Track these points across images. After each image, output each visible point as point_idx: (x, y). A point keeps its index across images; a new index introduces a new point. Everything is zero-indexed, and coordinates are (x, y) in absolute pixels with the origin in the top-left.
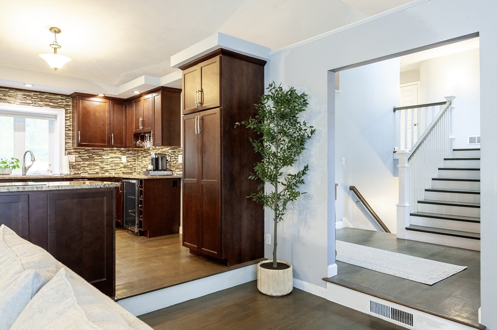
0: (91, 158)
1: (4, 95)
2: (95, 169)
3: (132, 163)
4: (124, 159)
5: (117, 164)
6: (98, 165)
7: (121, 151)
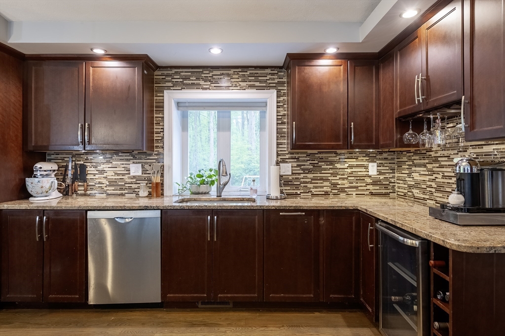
0: (316, 168)
1: (198, 79)
2: (322, 187)
3: (387, 176)
4: (373, 169)
5: (361, 179)
6: (327, 180)
7: (367, 155)
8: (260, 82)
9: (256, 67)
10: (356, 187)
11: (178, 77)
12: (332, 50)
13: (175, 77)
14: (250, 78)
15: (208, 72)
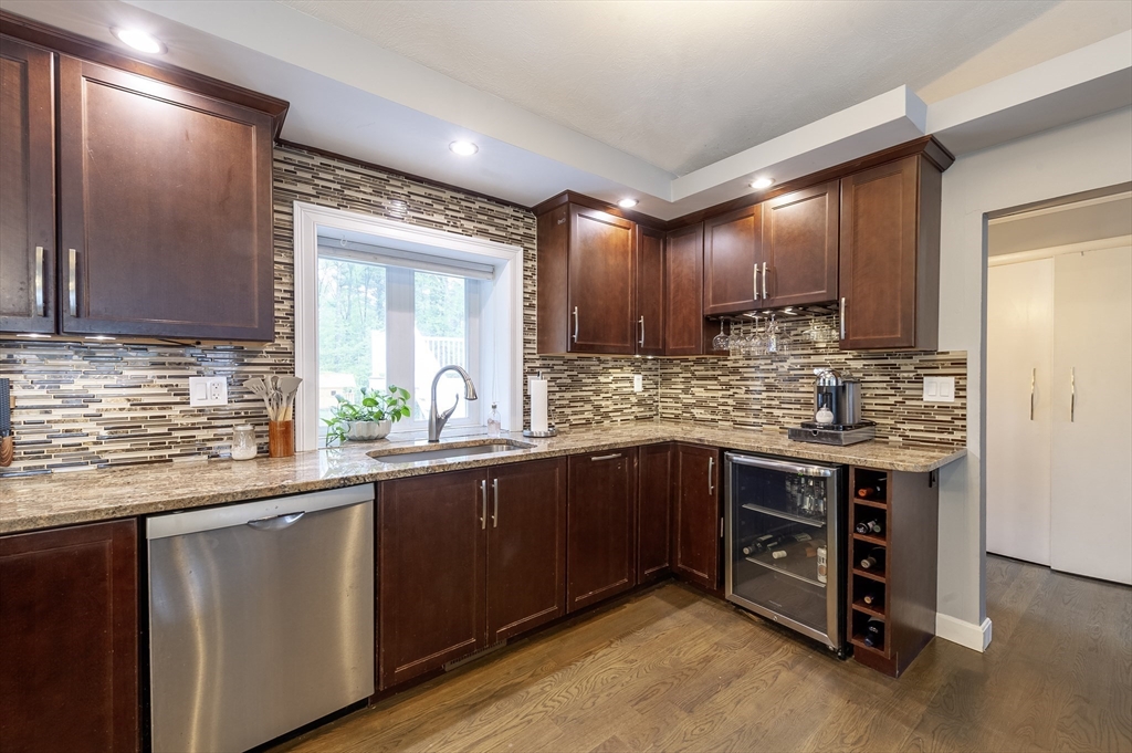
0: (575, 383)
3: (652, 392)
4: (638, 383)
5: (625, 397)
6: (589, 401)
7: (632, 363)
8: (497, 226)
9: (490, 199)
10: (621, 410)
11: (331, 177)
12: (628, 203)
13: (321, 175)
14: (479, 216)
15: (399, 184)
